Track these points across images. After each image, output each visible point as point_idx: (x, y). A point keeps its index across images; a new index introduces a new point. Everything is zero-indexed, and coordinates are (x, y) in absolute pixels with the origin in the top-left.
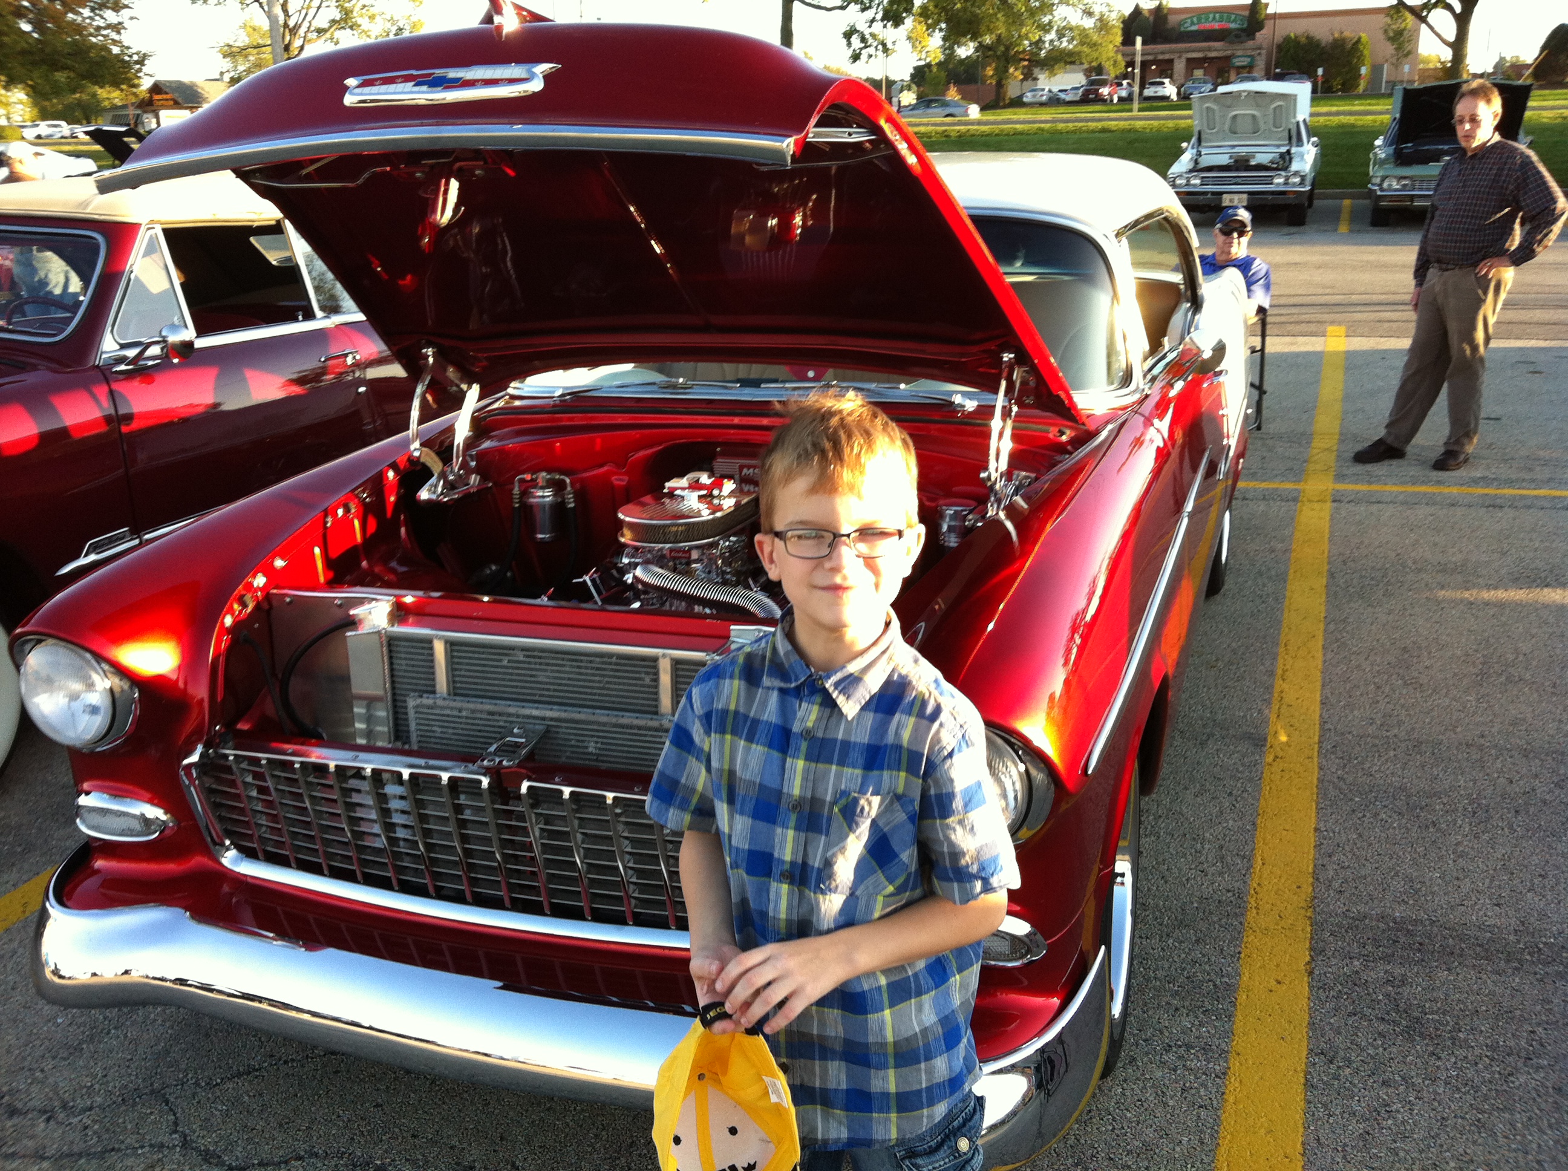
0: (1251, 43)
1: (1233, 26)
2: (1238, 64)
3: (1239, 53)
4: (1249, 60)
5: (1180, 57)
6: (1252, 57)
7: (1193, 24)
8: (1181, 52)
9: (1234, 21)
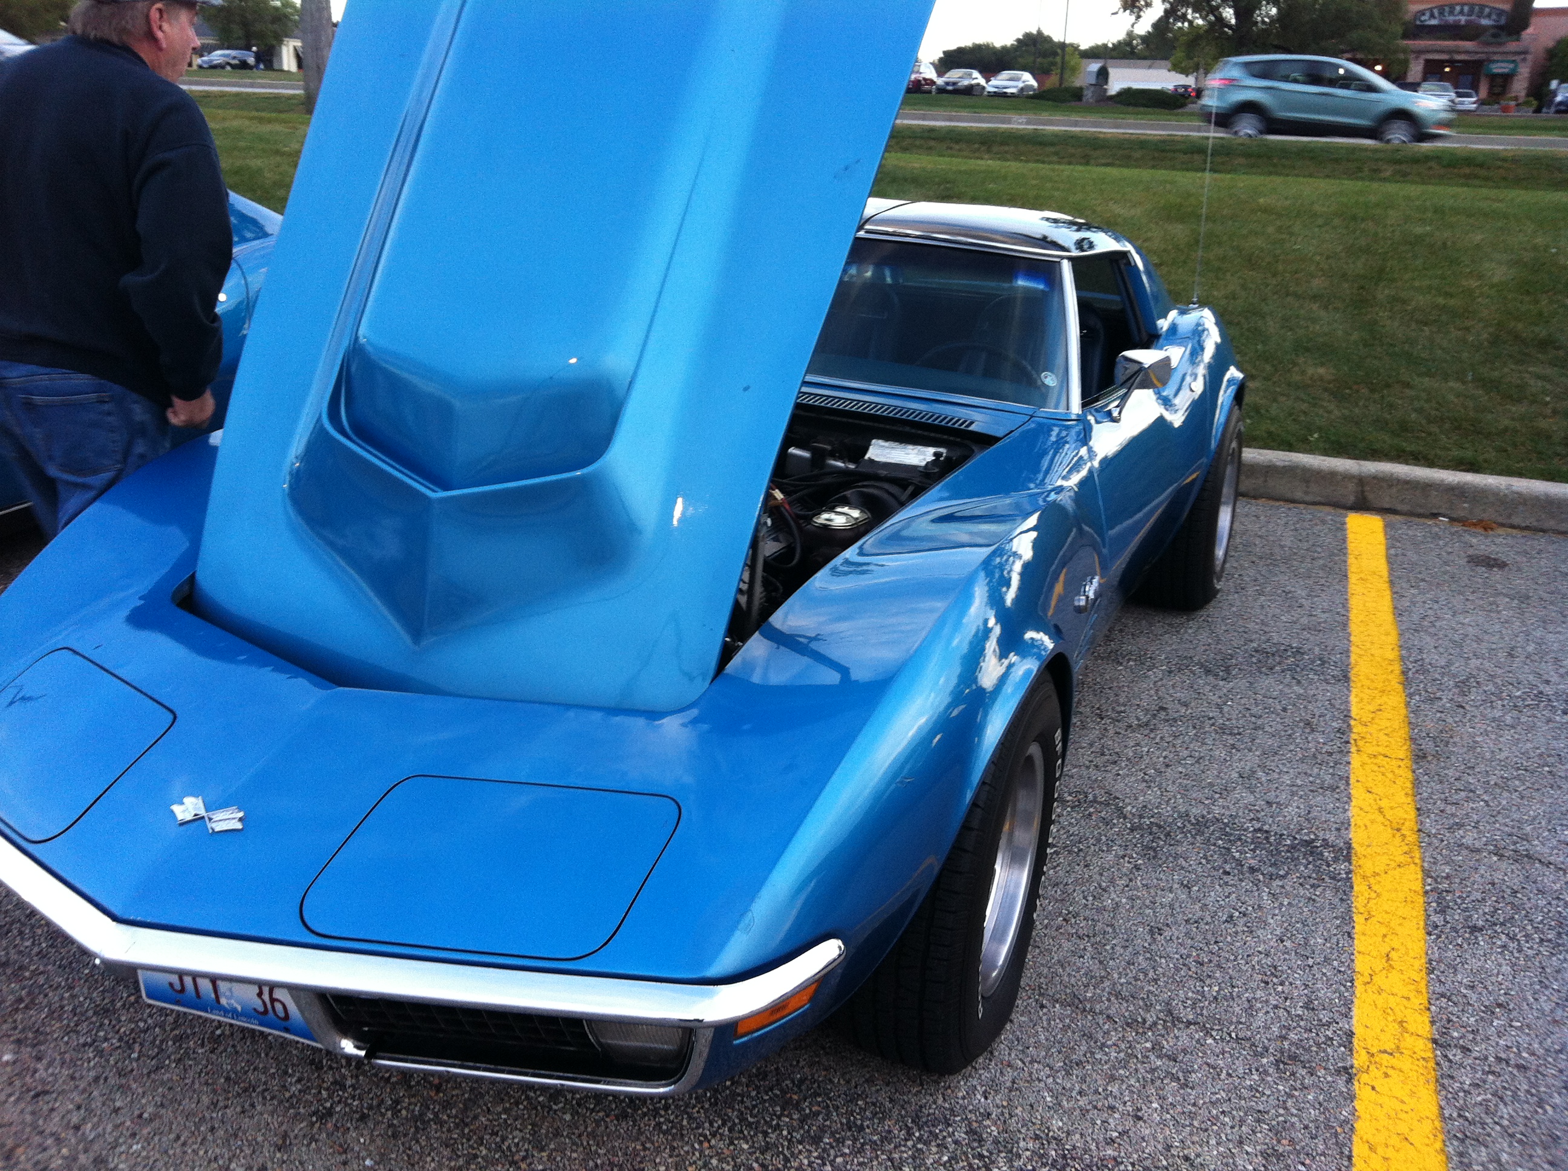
0: (1512, 46)
1: (1485, 22)
2: (1495, 71)
3: (1495, 58)
4: (1512, 66)
5: (1417, 58)
6: (1514, 61)
7: (1432, 16)
8: (1419, 52)
9: (1489, 16)
